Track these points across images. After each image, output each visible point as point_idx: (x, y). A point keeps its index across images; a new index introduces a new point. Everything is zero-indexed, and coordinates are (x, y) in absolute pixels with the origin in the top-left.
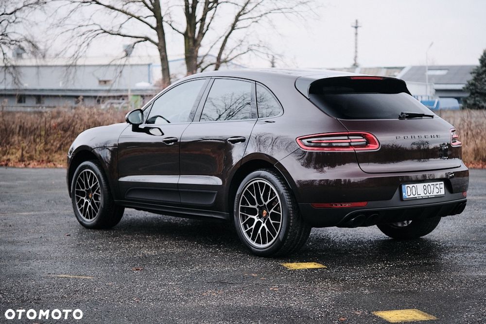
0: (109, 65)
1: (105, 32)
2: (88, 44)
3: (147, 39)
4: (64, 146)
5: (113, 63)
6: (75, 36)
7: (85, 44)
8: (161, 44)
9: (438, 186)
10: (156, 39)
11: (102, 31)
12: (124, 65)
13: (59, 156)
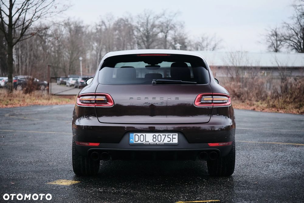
9: (171, 137)
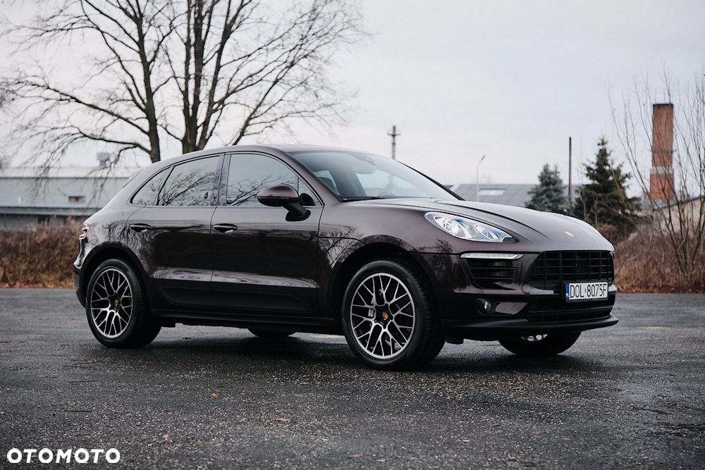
0: (86, 178)
1: (85, 136)
2: (63, 151)
3: (136, 145)
4: (52, 266)
5: (91, 176)
6: (48, 141)
7: (60, 151)
8: (155, 152)
10: (148, 146)
11: (82, 135)
12: (106, 178)
13: (46, 276)
